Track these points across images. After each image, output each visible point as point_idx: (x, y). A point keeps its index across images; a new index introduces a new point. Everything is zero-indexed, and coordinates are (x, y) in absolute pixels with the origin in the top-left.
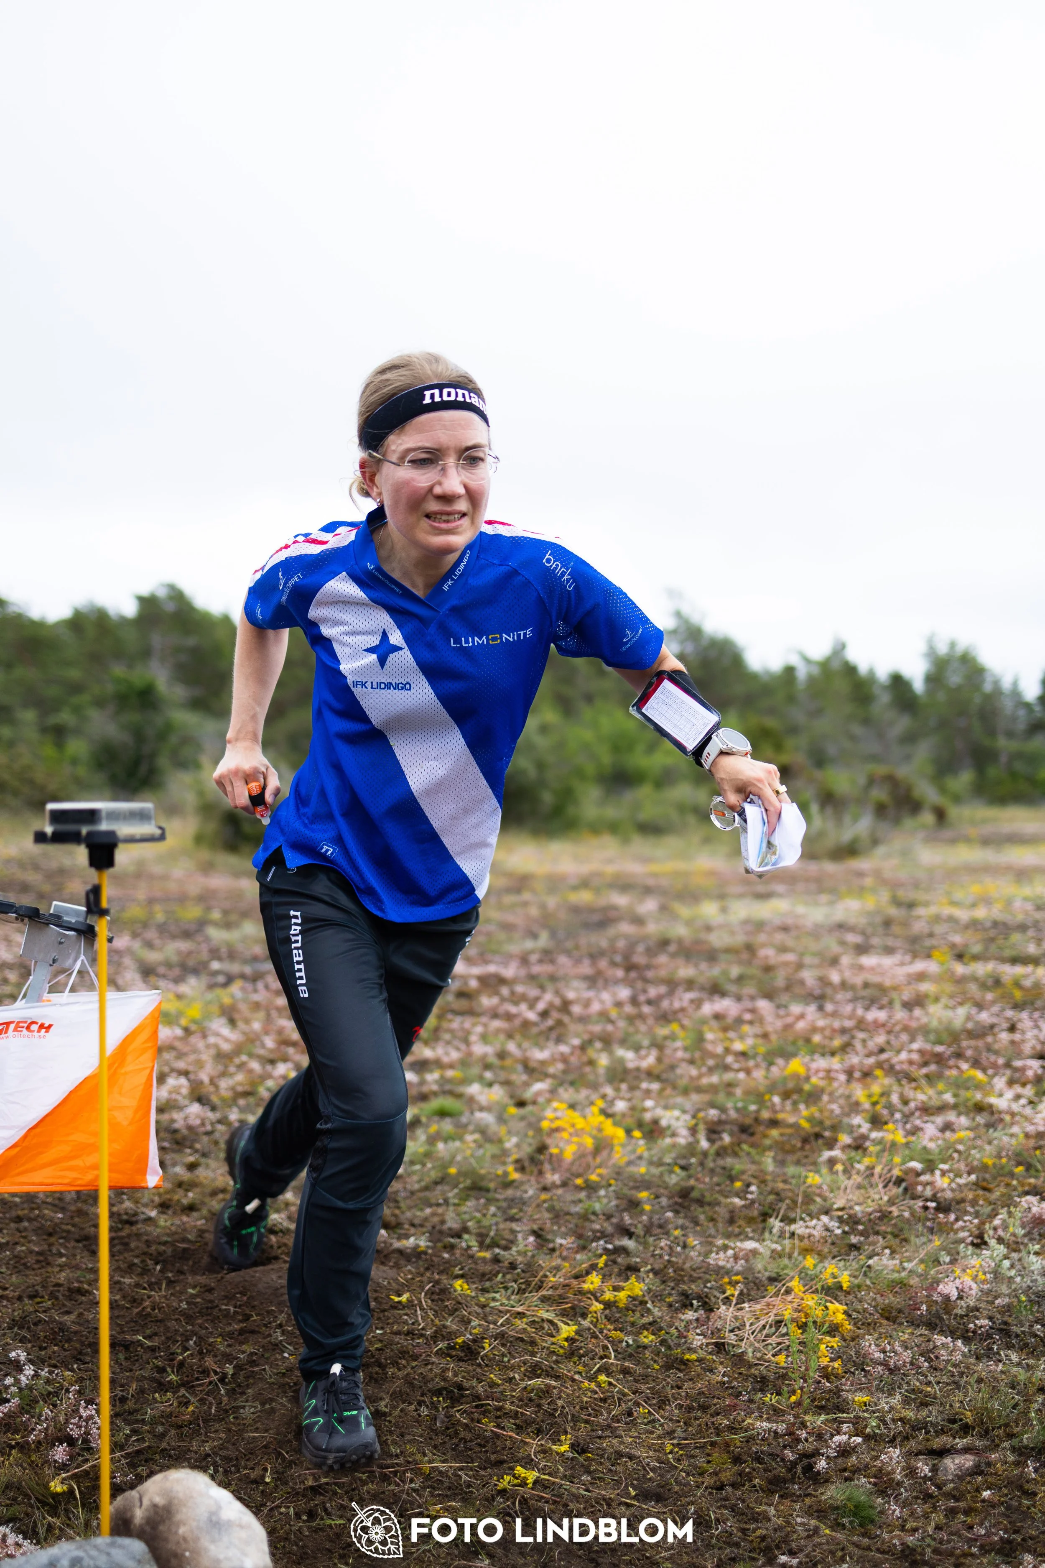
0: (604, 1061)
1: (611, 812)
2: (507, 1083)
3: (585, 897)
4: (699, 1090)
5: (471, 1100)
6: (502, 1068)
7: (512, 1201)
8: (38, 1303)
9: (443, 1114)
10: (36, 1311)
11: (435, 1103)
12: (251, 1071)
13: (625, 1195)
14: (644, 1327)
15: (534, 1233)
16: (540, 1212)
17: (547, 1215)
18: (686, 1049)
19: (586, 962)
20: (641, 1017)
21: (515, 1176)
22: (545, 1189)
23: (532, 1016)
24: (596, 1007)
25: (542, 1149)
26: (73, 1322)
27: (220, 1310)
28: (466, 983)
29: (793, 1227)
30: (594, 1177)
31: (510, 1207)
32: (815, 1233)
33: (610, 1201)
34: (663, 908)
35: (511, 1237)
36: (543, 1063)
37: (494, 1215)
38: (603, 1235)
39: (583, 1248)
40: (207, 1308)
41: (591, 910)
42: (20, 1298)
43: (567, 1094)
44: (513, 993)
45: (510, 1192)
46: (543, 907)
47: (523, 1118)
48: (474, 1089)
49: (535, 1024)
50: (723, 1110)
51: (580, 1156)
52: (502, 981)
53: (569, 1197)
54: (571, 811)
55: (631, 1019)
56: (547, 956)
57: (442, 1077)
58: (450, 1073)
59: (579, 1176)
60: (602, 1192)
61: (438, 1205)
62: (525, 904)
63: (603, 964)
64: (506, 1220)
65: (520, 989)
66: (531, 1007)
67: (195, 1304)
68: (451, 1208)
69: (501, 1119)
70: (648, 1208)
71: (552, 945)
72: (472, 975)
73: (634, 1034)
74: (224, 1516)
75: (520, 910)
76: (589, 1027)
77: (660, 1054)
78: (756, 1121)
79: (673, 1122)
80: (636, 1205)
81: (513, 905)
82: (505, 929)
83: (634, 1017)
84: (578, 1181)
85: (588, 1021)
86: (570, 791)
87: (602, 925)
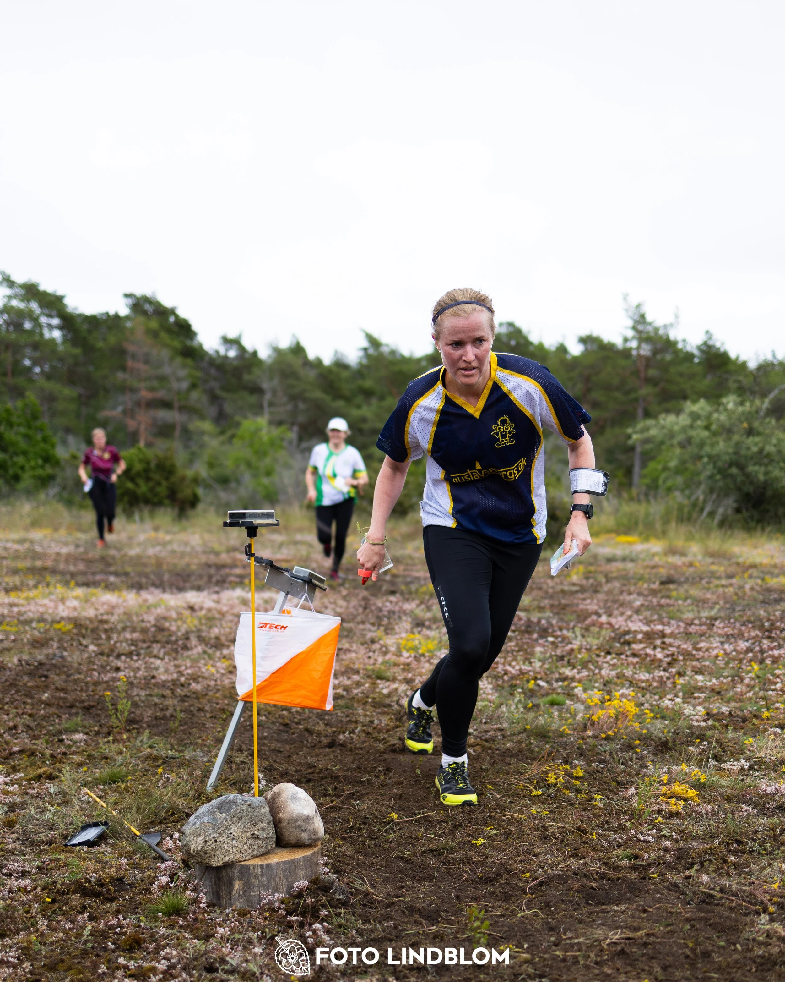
4: (740, 701)
9: (553, 703)
18: (752, 679)
19: (738, 625)
22: (583, 739)
23: (659, 656)
24: (715, 652)
25: (590, 718)
28: (635, 637)
29: (723, 765)
30: (610, 733)
32: (735, 768)
44: (663, 643)
45: (561, 740)
46: (741, 587)
48: (579, 691)
49: (660, 660)
50: (742, 711)
52: (663, 635)
57: (568, 685)
58: (574, 685)
59: (603, 733)
62: (731, 585)
65: (667, 640)
70: (638, 750)
71: (722, 614)
72: (641, 631)
73: (723, 669)
74: (299, 796)
75: (721, 590)
76: (694, 663)
77: (733, 680)
78: (755, 716)
79: (694, 713)
80: (633, 748)
81: (717, 586)
82: (700, 603)
83: (734, 660)
84: (603, 735)
85: (698, 660)
87: (777, 602)
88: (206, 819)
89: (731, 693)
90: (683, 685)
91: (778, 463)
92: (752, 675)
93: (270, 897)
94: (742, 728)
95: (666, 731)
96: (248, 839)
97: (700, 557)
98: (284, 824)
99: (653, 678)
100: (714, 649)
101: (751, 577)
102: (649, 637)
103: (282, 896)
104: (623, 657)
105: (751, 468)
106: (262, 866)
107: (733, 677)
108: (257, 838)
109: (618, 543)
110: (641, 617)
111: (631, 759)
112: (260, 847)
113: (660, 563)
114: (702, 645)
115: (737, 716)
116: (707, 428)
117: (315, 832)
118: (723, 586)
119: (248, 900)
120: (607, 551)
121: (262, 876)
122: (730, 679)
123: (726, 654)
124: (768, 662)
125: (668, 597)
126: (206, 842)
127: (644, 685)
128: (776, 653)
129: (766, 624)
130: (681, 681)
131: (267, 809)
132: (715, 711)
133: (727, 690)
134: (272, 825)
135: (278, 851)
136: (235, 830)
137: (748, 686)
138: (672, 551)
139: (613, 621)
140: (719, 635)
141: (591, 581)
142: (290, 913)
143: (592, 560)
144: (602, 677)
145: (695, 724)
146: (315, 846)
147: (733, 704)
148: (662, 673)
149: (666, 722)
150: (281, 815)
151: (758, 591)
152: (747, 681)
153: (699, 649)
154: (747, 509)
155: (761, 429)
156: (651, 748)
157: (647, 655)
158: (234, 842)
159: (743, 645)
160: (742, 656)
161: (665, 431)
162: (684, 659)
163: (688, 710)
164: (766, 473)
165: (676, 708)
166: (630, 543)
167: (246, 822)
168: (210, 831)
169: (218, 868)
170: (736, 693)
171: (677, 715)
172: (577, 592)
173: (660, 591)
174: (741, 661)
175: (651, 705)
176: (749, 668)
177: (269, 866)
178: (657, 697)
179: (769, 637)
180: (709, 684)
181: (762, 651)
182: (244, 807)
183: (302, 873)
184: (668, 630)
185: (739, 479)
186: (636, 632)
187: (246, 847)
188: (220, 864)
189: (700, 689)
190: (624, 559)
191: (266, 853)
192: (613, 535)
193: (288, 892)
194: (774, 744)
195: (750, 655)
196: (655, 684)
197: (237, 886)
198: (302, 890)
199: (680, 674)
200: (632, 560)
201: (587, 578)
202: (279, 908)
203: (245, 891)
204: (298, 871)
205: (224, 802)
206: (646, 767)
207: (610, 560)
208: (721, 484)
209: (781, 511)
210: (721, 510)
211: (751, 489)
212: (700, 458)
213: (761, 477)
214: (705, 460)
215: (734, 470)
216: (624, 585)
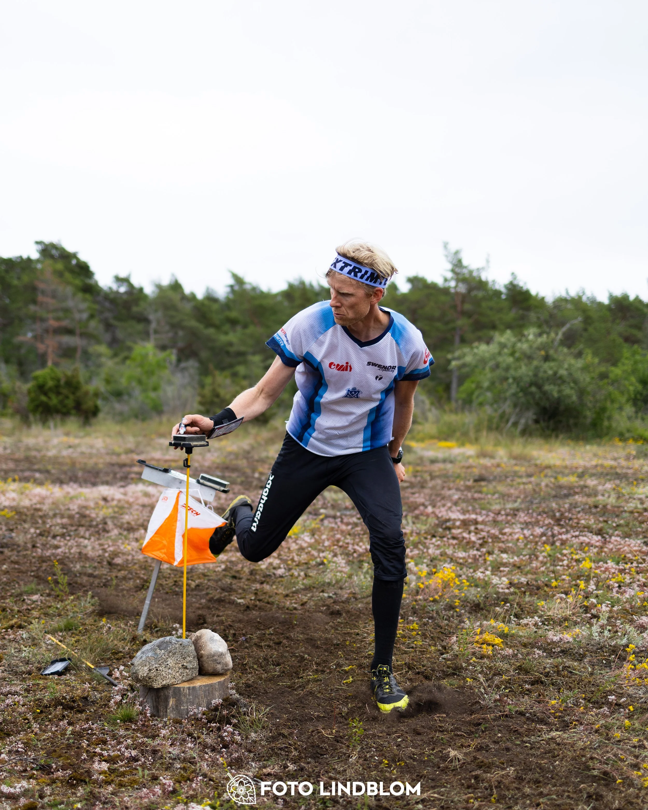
1: (637, 426)
3: (572, 480)
4: (535, 573)
12: (313, 555)
18: (545, 557)
19: (535, 515)
22: (416, 601)
23: (473, 538)
24: (516, 536)
28: (454, 524)
29: (521, 621)
32: (530, 623)
41: (568, 488)
44: (476, 529)
46: (538, 485)
49: (474, 542)
50: (537, 581)
52: (476, 522)
56: (515, 512)
62: (530, 483)
65: (480, 527)
70: (458, 610)
71: (523, 506)
72: (459, 520)
73: (523, 549)
74: (215, 638)
75: (522, 487)
76: (501, 545)
77: (530, 558)
78: (546, 585)
79: (499, 582)
80: (453, 608)
81: (519, 484)
82: (504, 497)
83: (531, 542)
84: (431, 599)
85: (503, 542)
86: (603, 410)
87: (567, 496)
88: (150, 654)
89: (529, 568)
90: (491, 562)
91: (570, 383)
92: (545, 554)
93: (196, 711)
94: (536, 594)
95: (478, 596)
96: (180, 669)
97: (505, 459)
98: (205, 658)
99: (469, 556)
100: (515, 533)
101: (546, 476)
102: (465, 524)
103: (204, 709)
104: (445, 539)
105: (547, 387)
106: (189, 688)
107: (530, 555)
108: (186, 668)
109: (440, 448)
110: (459, 508)
111: (453, 616)
112: (187, 675)
113: (474, 464)
114: (507, 530)
115: (533, 585)
116: (512, 354)
117: (226, 665)
118: (524, 483)
119: (179, 713)
120: (430, 454)
121: (189, 695)
122: (527, 557)
123: (525, 538)
124: (558, 544)
125: (480, 492)
126: (150, 670)
127: (461, 561)
128: (564, 537)
129: (558, 514)
130: (490, 558)
131: (193, 647)
132: (516, 581)
133: (525, 565)
134: (196, 659)
135: (199, 677)
136: (171, 662)
137: (542, 562)
138: (483, 455)
139: (437, 511)
140: (521, 523)
141: (419, 479)
142: (210, 722)
143: (419, 461)
144: (429, 555)
145: (501, 590)
146: (226, 675)
147: (530, 576)
148: (475, 552)
149: (479, 589)
150: (202, 652)
151: (552, 488)
152: (541, 558)
153: (504, 534)
154: (544, 420)
155: (555, 356)
156: (467, 609)
157: (464, 538)
158: (170, 671)
159: (538, 531)
160: (537, 539)
162: (493, 542)
163: (495, 580)
164: (559, 391)
165: (486, 579)
166: (449, 448)
167: (178, 656)
168: (153, 663)
169: (158, 689)
170: (532, 568)
171: (486, 584)
172: (407, 487)
173: (474, 487)
174: (536, 543)
175: (467, 576)
176: (543, 549)
177: (194, 688)
178: (471, 570)
179: (559, 525)
180: (511, 561)
181: (553, 536)
182: (177, 646)
183: (217, 694)
184: (480, 519)
185: (538, 396)
186: (455, 520)
187: (178, 674)
188: (160, 686)
189: (505, 565)
190: (444, 461)
191: (192, 679)
192: (436, 441)
193: (207, 707)
194: (560, 606)
195: (544, 538)
196: (470, 561)
197: (171, 702)
198: (217, 705)
199: (490, 553)
200: (451, 462)
201: (415, 476)
202: (202, 718)
203: (177, 706)
204: (215, 692)
205: (163, 642)
206: (464, 622)
207: (433, 461)
208: (523, 400)
209: (572, 421)
210: (523, 421)
211: (546, 404)
212: (506, 379)
213: (556, 395)
214: (510, 380)
215: (533, 389)
216: (445, 482)
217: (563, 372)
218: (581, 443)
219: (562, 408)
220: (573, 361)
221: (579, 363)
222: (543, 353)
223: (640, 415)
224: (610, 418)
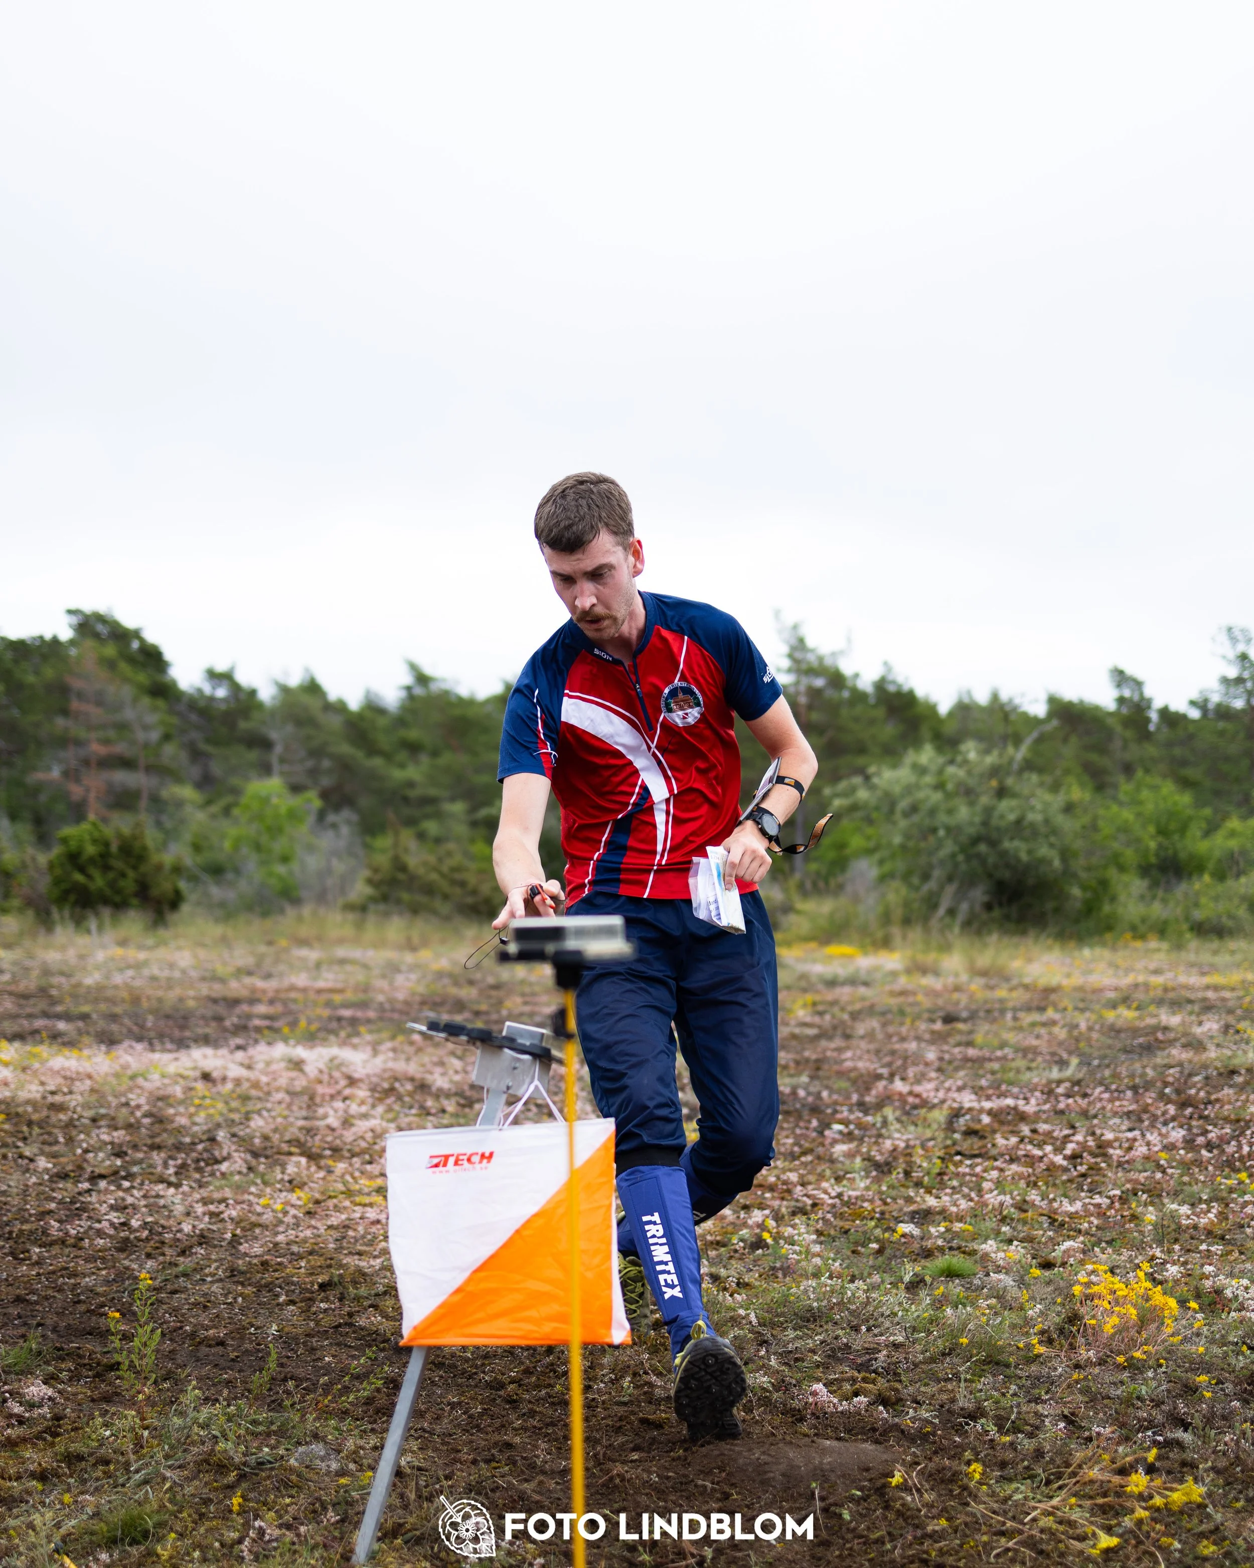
0: (1151, 1215)
1: (1157, 910)
2: (1029, 1239)
3: (1127, 1014)
5: (985, 1257)
6: (1025, 1222)
7: (1037, 1379)
8: (495, 1468)
9: (951, 1274)
10: (493, 1476)
11: (941, 1262)
13: (1180, 1378)
14: (1202, 1535)
15: (1065, 1417)
16: (1073, 1393)
17: (1080, 1398)
19: (1127, 1095)
20: (1199, 1163)
21: (1041, 1349)
23: (1059, 1160)
24: (1141, 1150)
25: (1074, 1318)
26: (533, 1491)
27: (696, 1486)
28: (979, 1122)
30: (1138, 1354)
31: (1034, 1386)
33: (1159, 1385)
34: (1227, 1028)
35: (1038, 1422)
36: (1072, 1216)
37: (1015, 1395)
38: (1150, 1424)
39: (1127, 1439)
40: (681, 1483)
41: (1135, 1032)
42: (474, 1462)
43: (1104, 1256)
44: (1034, 1131)
45: (1034, 1368)
46: (1071, 1027)
47: (1049, 1283)
48: (990, 1246)
49: (1066, 1170)
51: (1121, 1329)
52: (1023, 1117)
53: (1108, 1378)
54: (1107, 908)
55: (1186, 1166)
56: (1078, 1087)
57: (948, 1230)
58: (958, 1226)
59: (1119, 1353)
60: (1150, 1374)
61: (947, 1380)
63: (1149, 1098)
64: (1029, 1401)
66: (1058, 1150)
67: (668, 1478)
68: (962, 1384)
69: (1022, 1282)
70: (1209, 1395)
71: (1082, 1073)
72: (981, 1110)
75: (1043, 1031)
81: (1033, 1025)
84: (1119, 1358)
86: (1104, 884)
87: (1148, 1049)
91: (1047, 836)
97: (964, 978)
102: (1003, 1121)
105: (1007, 844)
109: (830, 957)
110: (959, 1082)
113: (910, 987)
116: (939, 786)
118: (1042, 1024)
120: (818, 969)
125: (970, 1044)
129: (1169, 1092)
138: (918, 968)
139: (918, 1089)
141: (828, 1017)
143: (803, 984)
151: (1103, 1033)
154: (1001, 905)
155: (1017, 788)
161: (879, 793)
164: (1030, 852)
166: (850, 957)
172: (817, 1037)
173: (949, 1034)
185: (991, 860)
186: (972, 1110)
190: (853, 981)
192: (813, 945)
200: (866, 984)
201: (821, 1014)
207: (832, 983)
208: (963, 867)
209: (1050, 905)
210: (964, 907)
211: (1006, 875)
212: (934, 830)
213: (1024, 857)
214: (941, 833)
215: (983, 848)
216: (884, 1025)
217: (1035, 817)
218: (1072, 944)
219: (1031, 881)
220: (1048, 797)
221: (1057, 801)
222: (994, 783)
223: (1160, 893)
224: (1113, 899)
